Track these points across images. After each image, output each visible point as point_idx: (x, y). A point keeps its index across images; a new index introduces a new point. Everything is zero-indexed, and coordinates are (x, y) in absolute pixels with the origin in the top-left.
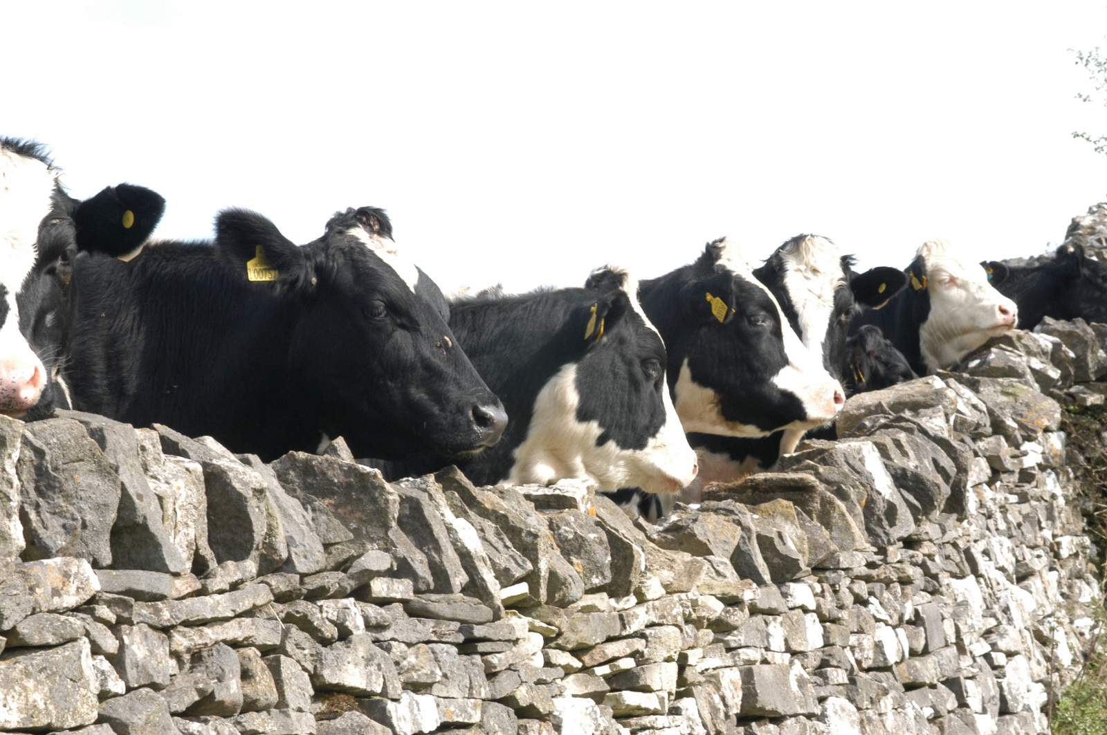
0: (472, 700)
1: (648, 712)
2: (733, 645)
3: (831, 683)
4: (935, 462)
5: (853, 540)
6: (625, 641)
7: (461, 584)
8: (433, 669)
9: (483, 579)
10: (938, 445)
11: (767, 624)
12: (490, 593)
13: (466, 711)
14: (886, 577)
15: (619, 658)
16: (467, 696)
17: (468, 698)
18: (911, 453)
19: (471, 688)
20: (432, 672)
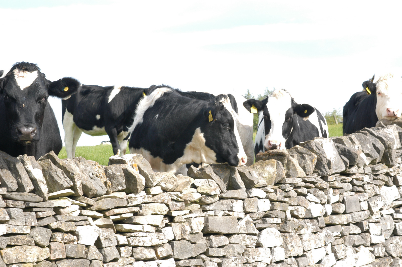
0: (26, 226)
1: (136, 231)
2: (207, 209)
3: (268, 223)
4: (374, 145)
5: (297, 174)
6: (128, 208)
7: (30, 189)
8: (5, 216)
9: (40, 188)
10: (378, 139)
11: (232, 202)
12: (42, 193)
13: (22, 230)
14: (321, 187)
15: (122, 214)
16: (24, 225)
17: (25, 225)
18: (357, 142)
19: (26, 222)
20: (4, 217)
